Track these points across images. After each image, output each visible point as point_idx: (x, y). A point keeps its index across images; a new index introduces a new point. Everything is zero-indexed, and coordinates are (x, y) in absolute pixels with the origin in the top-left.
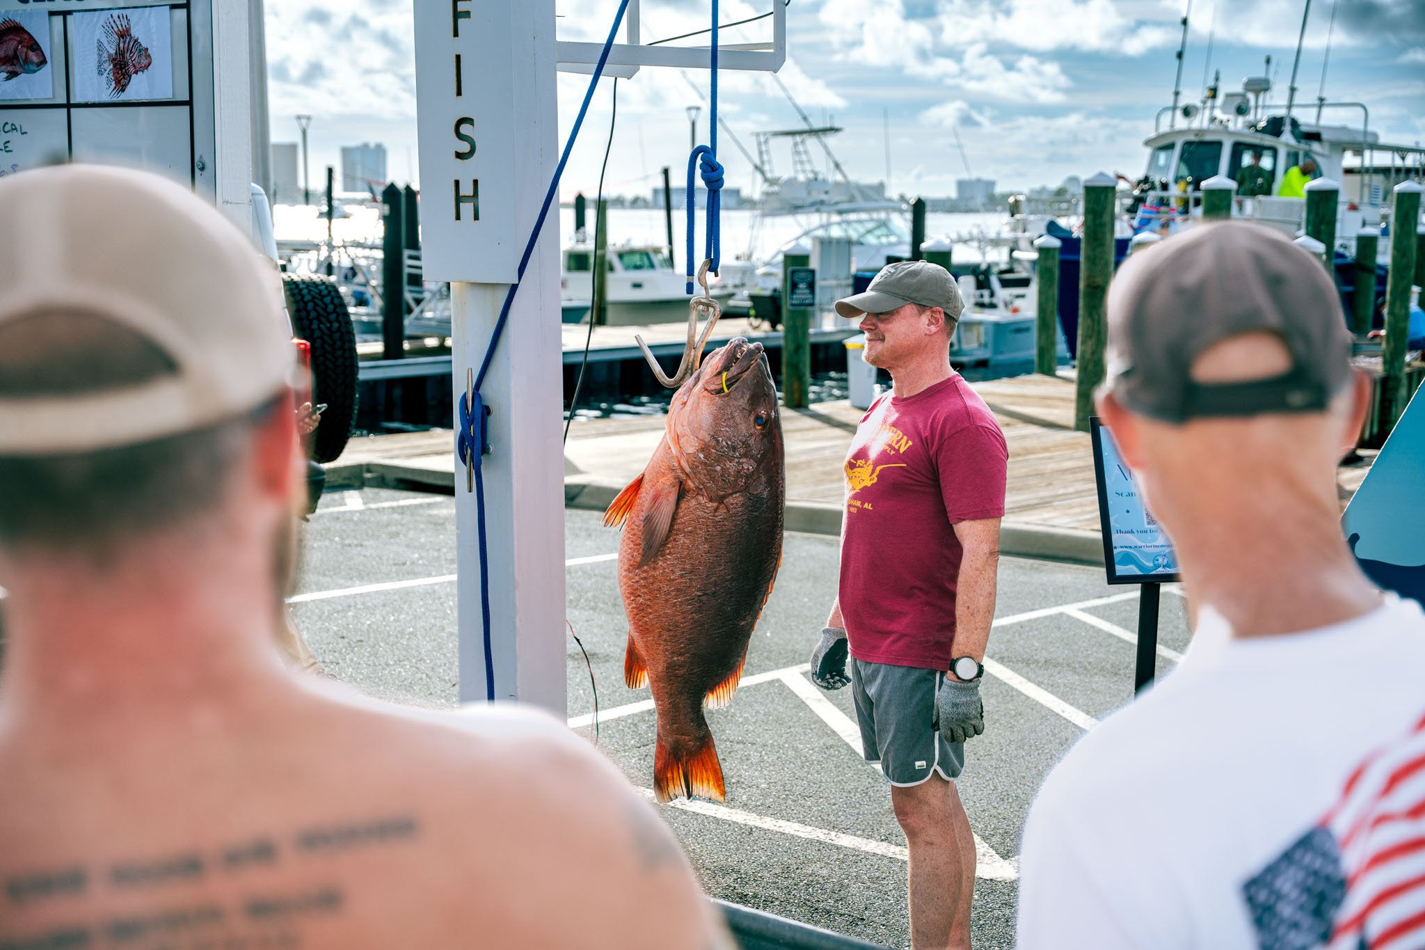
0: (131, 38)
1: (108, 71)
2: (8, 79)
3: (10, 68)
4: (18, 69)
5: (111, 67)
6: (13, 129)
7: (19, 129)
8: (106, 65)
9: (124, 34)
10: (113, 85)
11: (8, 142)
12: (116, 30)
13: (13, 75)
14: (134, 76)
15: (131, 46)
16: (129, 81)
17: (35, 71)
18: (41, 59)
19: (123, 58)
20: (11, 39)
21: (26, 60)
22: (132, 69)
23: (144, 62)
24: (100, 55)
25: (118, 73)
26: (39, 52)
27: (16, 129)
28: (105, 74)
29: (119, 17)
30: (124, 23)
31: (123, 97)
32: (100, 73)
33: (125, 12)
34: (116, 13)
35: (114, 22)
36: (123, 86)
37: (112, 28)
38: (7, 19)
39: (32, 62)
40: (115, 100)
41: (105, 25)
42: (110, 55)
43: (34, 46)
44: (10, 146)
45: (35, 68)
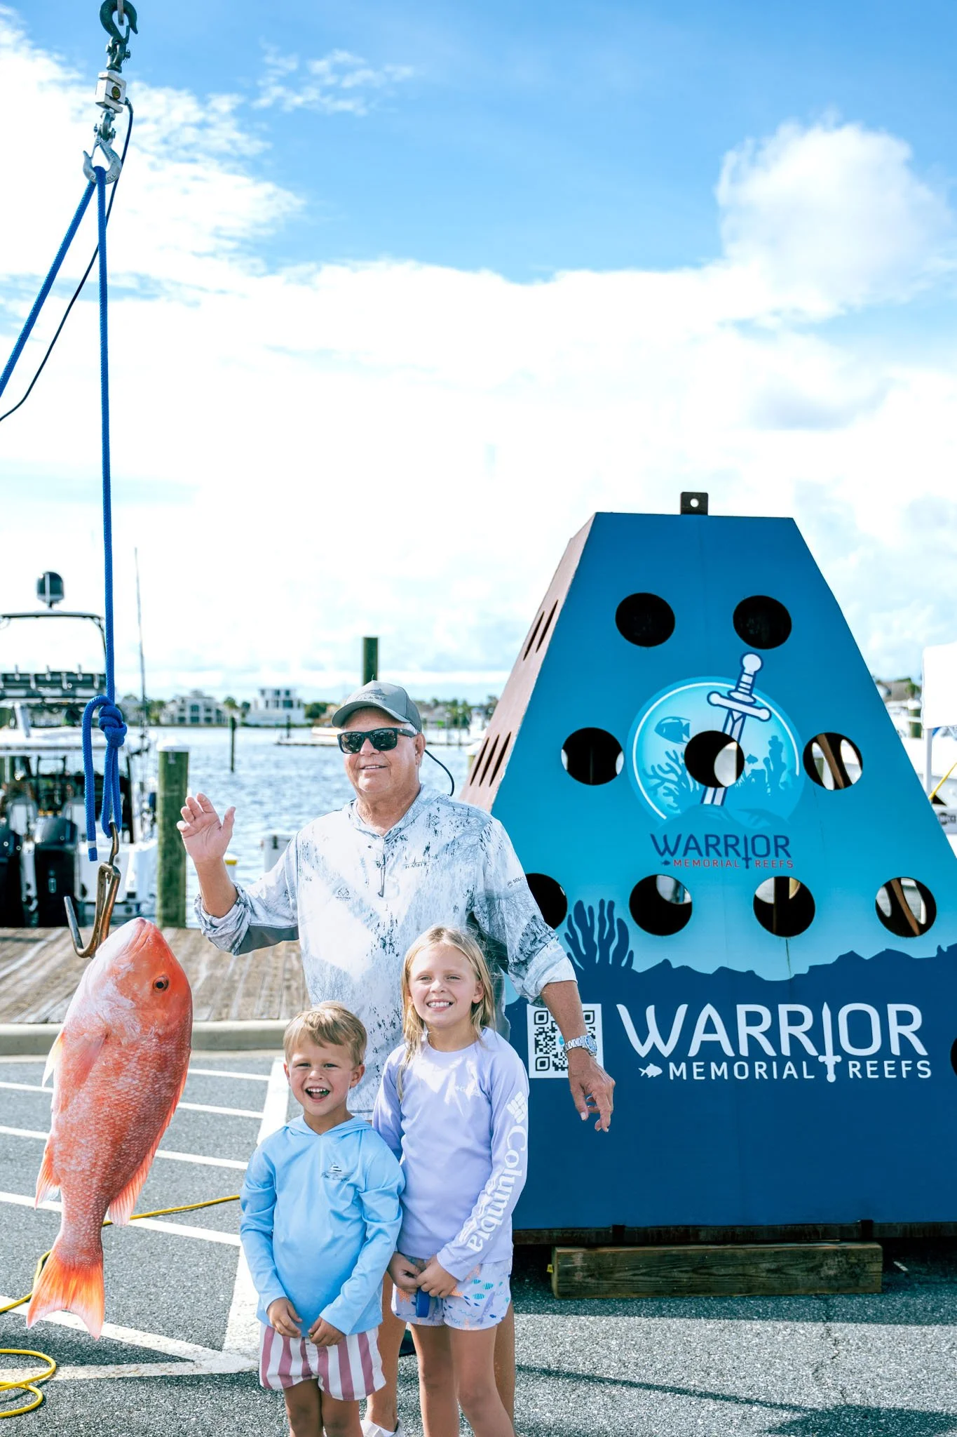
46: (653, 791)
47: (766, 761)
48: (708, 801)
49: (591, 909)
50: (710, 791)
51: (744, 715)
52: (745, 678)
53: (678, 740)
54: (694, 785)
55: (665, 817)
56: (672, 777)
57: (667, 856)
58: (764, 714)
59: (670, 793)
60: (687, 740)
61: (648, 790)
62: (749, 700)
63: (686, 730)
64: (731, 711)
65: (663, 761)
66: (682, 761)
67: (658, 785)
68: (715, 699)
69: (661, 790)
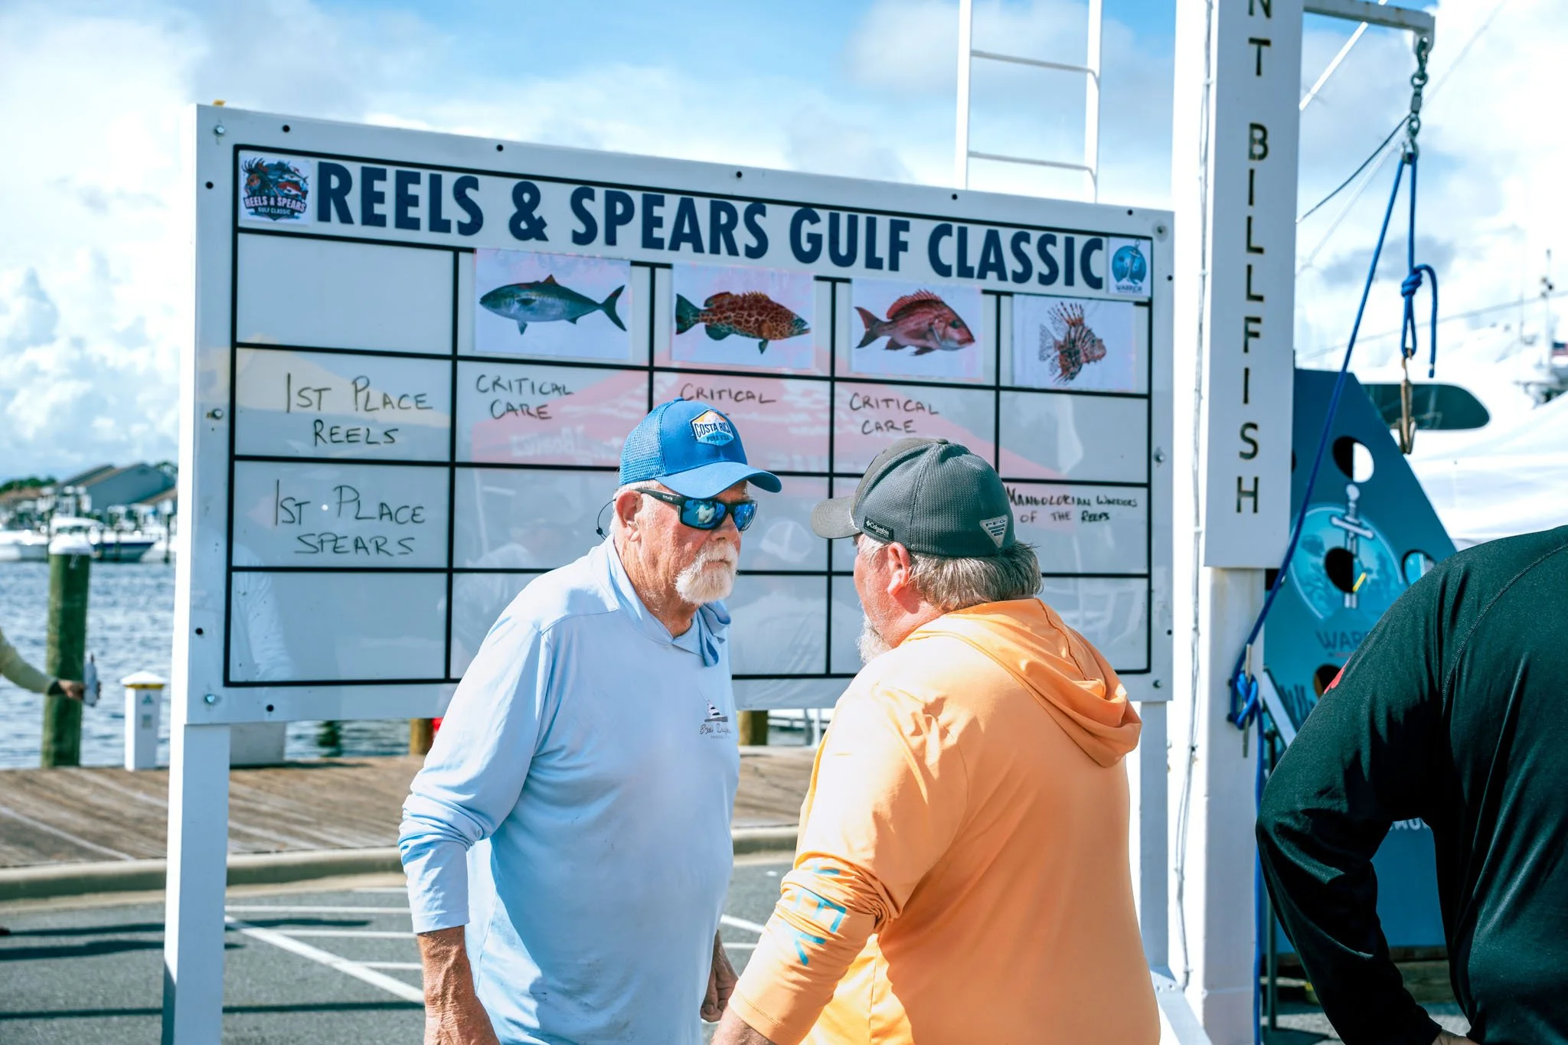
0: (1084, 328)
1: (1052, 357)
2: (918, 353)
3: (921, 342)
4: (931, 344)
5: (1058, 353)
6: (918, 408)
7: (927, 408)
8: (1050, 351)
9: (1077, 323)
10: (1059, 371)
11: (911, 421)
12: (1067, 317)
13: (923, 350)
14: (1085, 366)
15: (1084, 334)
16: (1080, 369)
17: (957, 349)
18: (966, 336)
19: (1074, 346)
20: (926, 312)
21: (944, 337)
22: (1083, 358)
23: (1097, 352)
24: (1043, 341)
25: (1066, 361)
26: (964, 330)
27: (923, 408)
28: (1049, 360)
29: (1071, 306)
30: (1077, 312)
31: (1072, 385)
32: (1042, 358)
33: (1079, 302)
34: (1067, 302)
35: (1065, 309)
36: (1072, 374)
37: (1062, 315)
38: (923, 291)
39: (952, 339)
40: (1061, 387)
41: (1052, 312)
42: (1056, 342)
43: (957, 323)
44: (912, 427)
45: (956, 345)
46: (1310, 595)
47: (1379, 573)
48: (1347, 604)
49: (1290, 693)
50: (1347, 596)
51: (1357, 535)
52: (1352, 505)
53: (1317, 554)
54: (1336, 592)
55: (1321, 617)
56: (1320, 584)
57: (1330, 650)
58: (1369, 534)
59: (1321, 598)
60: (1324, 554)
61: (1306, 594)
62: (1356, 522)
63: (1320, 546)
64: (1347, 532)
65: (1312, 571)
66: (1324, 571)
67: (1313, 591)
68: (1335, 521)
69: (1315, 596)
